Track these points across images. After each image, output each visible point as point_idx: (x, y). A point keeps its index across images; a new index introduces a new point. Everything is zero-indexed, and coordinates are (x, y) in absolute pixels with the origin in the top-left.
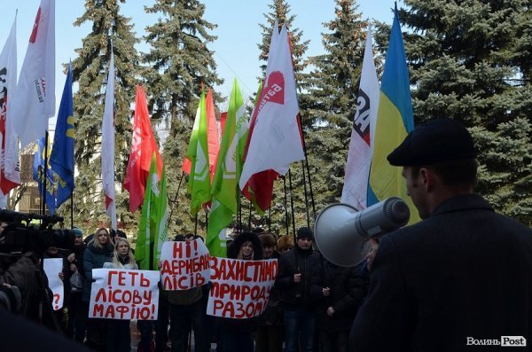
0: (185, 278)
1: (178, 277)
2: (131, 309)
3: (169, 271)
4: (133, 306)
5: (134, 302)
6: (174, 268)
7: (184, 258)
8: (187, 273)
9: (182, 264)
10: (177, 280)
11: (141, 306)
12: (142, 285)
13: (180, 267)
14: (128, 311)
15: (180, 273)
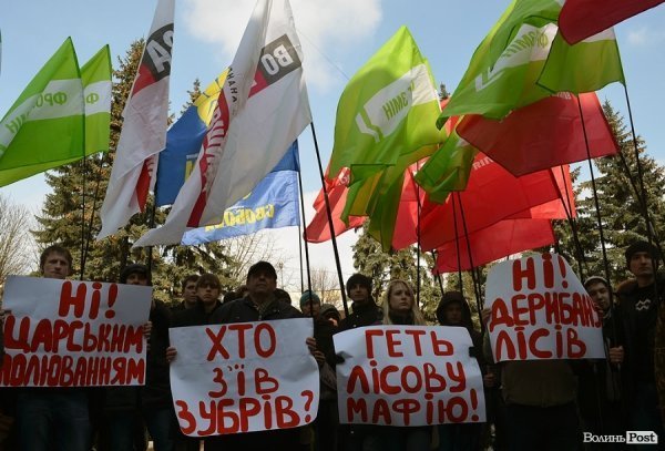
0: (544, 332)
1: (528, 331)
2: (423, 402)
3: (506, 320)
4: (428, 397)
5: (429, 388)
6: (517, 311)
7: (541, 288)
8: (549, 321)
9: (537, 301)
10: (527, 338)
11: (446, 395)
12: (437, 352)
13: (532, 308)
14: (418, 407)
15: (533, 322)
